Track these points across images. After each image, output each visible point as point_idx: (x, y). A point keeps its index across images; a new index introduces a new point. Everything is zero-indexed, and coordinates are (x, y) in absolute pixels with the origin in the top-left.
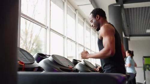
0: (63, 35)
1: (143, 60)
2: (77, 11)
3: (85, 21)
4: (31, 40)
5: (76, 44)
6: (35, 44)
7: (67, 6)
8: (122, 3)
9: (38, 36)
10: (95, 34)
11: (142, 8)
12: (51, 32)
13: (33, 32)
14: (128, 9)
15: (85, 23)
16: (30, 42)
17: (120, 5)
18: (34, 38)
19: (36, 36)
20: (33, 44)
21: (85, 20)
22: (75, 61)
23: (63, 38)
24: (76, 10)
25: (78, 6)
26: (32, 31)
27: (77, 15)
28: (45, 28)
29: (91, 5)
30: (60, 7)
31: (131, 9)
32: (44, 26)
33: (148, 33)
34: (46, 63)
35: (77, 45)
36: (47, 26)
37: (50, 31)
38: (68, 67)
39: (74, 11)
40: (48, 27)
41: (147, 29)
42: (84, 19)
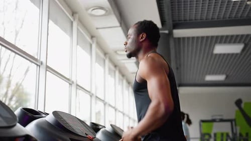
0: (68, 79)
1: (200, 126)
2: (95, 39)
3: (106, 58)
4: (7, 91)
5: (91, 96)
6: (14, 99)
7: (78, 29)
8: (172, 28)
9: (21, 85)
10: (122, 81)
11: (203, 38)
12: (47, 72)
13: (11, 78)
14: (179, 39)
15: (107, 61)
16: (6, 94)
17: (167, 32)
18: (13, 87)
19: (17, 84)
20: (11, 99)
21: (107, 55)
22: (94, 127)
23: (70, 84)
24: (92, 37)
25: (97, 29)
26: (10, 75)
27: (94, 46)
28: (37, 65)
29: (120, 28)
30: (65, 31)
31: (184, 38)
32: (36, 60)
33: (208, 81)
34: (40, 127)
35: (94, 98)
36: (41, 60)
37: (46, 70)
38: (85, 136)
39: (88, 39)
40: (42, 63)
41: (206, 74)
42: (105, 54)
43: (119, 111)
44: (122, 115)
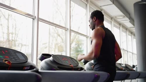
3: (112, 21)
25: (101, 6)
28: (66, 30)
29: (113, 5)
43: (130, 52)
44: (132, 54)
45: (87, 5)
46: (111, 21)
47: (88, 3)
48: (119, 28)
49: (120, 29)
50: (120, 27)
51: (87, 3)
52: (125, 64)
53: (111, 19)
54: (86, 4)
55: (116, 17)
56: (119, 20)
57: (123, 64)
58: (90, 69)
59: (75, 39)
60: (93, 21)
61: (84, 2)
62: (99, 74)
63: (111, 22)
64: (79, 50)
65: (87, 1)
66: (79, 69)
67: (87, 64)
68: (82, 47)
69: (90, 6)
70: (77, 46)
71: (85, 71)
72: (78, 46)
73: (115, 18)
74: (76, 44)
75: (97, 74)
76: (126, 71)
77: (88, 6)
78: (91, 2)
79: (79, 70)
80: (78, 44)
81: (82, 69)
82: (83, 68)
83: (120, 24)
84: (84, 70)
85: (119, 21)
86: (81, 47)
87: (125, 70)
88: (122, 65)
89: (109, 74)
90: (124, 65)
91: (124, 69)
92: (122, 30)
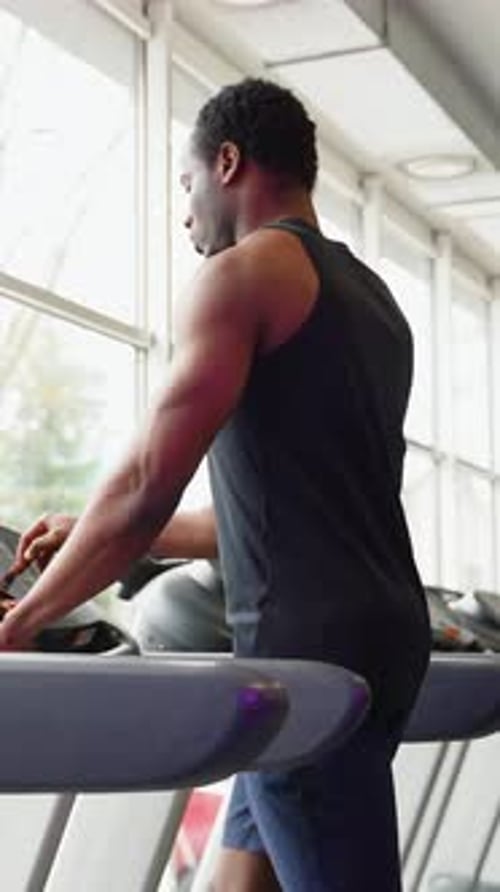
45: (142, 46)
46: (359, 199)
47: (153, 30)
48: (424, 267)
49: (432, 275)
50: (432, 262)
51: (142, 33)
52: (478, 596)
53: (361, 184)
54: (135, 35)
55: (400, 167)
56: (426, 195)
57: (459, 596)
58: (181, 639)
59: (23, 365)
60: (212, 184)
61: (120, 16)
62: (277, 685)
63: (359, 212)
64: (58, 462)
65: (145, 11)
66: (85, 639)
67: (153, 593)
68: (80, 434)
69: (177, 59)
70: (34, 425)
71: (135, 651)
72: (49, 426)
73: (398, 178)
74: (25, 413)
75: (259, 686)
76: (488, 652)
77: (157, 53)
78: (178, 18)
79: (80, 642)
80: (43, 413)
81: (104, 636)
82: (113, 628)
83: (435, 234)
84: (124, 647)
85: (428, 207)
86: (69, 433)
87: (474, 648)
88: (453, 605)
89: (359, 679)
90: (468, 605)
91: (467, 636)
92: (454, 285)
